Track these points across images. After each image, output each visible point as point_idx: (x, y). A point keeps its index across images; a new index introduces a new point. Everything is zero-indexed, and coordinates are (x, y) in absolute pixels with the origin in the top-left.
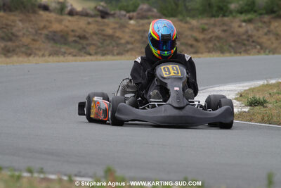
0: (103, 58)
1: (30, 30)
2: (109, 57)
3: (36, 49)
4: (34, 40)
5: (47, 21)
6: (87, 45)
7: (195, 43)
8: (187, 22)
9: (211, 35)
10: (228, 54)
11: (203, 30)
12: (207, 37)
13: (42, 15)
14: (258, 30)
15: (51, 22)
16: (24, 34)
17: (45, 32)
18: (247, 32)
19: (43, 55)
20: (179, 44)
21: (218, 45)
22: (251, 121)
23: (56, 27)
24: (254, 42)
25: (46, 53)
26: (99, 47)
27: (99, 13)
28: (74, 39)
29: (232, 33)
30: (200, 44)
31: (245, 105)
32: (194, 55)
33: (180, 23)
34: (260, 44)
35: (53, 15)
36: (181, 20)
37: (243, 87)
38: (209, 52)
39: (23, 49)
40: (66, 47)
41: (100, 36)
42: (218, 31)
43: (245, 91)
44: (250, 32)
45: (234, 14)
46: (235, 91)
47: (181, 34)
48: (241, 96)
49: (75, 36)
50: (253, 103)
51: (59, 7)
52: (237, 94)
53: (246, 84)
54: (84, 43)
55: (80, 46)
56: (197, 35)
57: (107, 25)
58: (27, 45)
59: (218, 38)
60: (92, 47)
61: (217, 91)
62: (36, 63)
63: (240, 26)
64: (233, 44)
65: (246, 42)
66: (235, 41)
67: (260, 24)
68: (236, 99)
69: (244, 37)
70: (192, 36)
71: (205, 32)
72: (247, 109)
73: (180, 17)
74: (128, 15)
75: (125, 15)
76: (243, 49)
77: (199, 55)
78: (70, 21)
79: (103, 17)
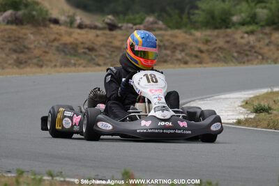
1: (41, 42)
3: (48, 61)
4: (46, 52)
5: (57, 33)
6: (96, 56)
7: (199, 54)
8: (191, 34)
9: (215, 46)
10: (232, 64)
11: (207, 42)
12: (211, 48)
13: (52, 28)
14: (259, 41)
15: (61, 35)
16: (35, 46)
17: (56, 44)
18: (249, 43)
19: (55, 66)
20: (183, 54)
21: (221, 55)
22: (256, 127)
23: (66, 39)
24: (256, 52)
25: (58, 64)
26: (107, 58)
27: (106, 26)
28: (83, 50)
29: (235, 44)
30: (203, 55)
31: (251, 112)
32: (200, 65)
33: (184, 35)
34: (262, 55)
35: (62, 29)
36: (186, 32)
37: (248, 94)
38: (213, 62)
39: (35, 61)
40: (76, 58)
41: (108, 48)
42: (221, 43)
43: (250, 98)
44: (252, 43)
45: (237, 26)
46: (241, 98)
47: (186, 45)
48: (246, 104)
49: (84, 48)
50: (259, 110)
51: (68, 20)
52: (243, 102)
53: (251, 92)
54: (93, 54)
55: (89, 57)
56: (201, 46)
57: (115, 37)
58: (38, 57)
59: (220, 48)
60: (101, 58)
61: (224, 99)
62: (49, 74)
63: (242, 38)
64: (235, 55)
65: (248, 53)
66: (238, 52)
67: (261, 36)
68: (241, 106)
69: (247, 48)
70: (196, 47)
71: (209, 44)
72: (252, 116)
73: (185, 29)
74: (135, 27)
75: (131, 28)
76: (245, 59)
77: (205, 65)
78: (79, 34)
79: (110, 30)
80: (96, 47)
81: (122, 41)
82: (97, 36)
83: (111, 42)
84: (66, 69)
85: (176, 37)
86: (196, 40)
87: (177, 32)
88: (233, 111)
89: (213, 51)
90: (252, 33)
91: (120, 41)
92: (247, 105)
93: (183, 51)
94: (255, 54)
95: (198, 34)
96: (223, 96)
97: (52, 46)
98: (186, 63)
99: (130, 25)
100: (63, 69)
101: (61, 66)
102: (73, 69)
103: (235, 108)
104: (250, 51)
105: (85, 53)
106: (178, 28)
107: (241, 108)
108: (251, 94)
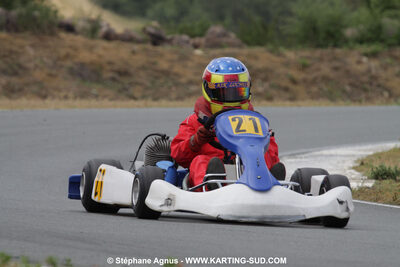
0: (156, 103)
1: (46, 60)
2: (164, 102)
3: (54, 89)
4: (50, 75)
5: (71, 47)
6: (130, 84)
7: (291, 86)
8: (280, 55)
9: (315, 74)
10: (341, 102)
11: (304, 67)
12: (310, 77)
14: (386, 69)
15: (76, 49)
16: (36, 66)
17: (68, 63)
18: (369, 71)
19: (66, 97)
20: (266, 85)
21: (325, 88)
22: (376, 201)
23: (85, 56)
24: (379, 86)
25: (71, 95)
26: (148, 88)
27: (149, 38)
28: (110, 75)
29: (348, 72)
30: (297, 88)
31: (369, 178)
32: (292, 103)
33: (268, 55)
34: (388, 90)
35: (79, 40)
36: (271, 52)
37: (365, 151)
38: (312, 98)
39: (35, 88)
40: (99, 86)
41: (150, 72)
42: (326, 69)
43: (369, 156)
44: (374, 72)
45: (351, 44)
46: (353, 156)
47: (272, 71)
48: (362, 164)
49: (112, 71)
50: (380, 175)
51: (88, 26)
52: (356, 162)
53: (370, 147)
54: (126, 81)
55: (120, 86)
56: (294, 73)
57: (161, 55)
58: (40, 83)
59: (326, 79)
60: (138, 88)
61: (326, 156)
62: (56, 109)
63: (359, 62)
64: (348, 88)
65: (367, 86)
66: (351, 84)
67: (388, 60)
68: (354, 168)
69: (365, 79)
70: (286, 75)
71: (307, 70)
72: (370, 184)
73: (270, 46)
74: (192, 41)
75: (187, 42)
76: (363, 96)
77: (300, 103)
78: (105, 49)
79: (155, 43)
80: (131, 70)
81: (171, 61)
82: (134, 52)
83: (154, 63)
84: (85, 102)
85: (256, 58)
86: (287, 64)
87: (258, 50)
89: (314, 82)
90: (373, 55)
91: (168, 61)
92: (363, 167)
93: (265, 80)
94: (379, 89)
95: (290, 55)
96: (325, 152)
97: (62, 66)
98: (270, 99)
99: (185, 37)
100: (78, 102)
101: (75, 98)
102: (93, 102)
103: (345, 171)
104: (371, 84)
105: (113, 79)
106: (260, 44)
107: (353, 171)
108: (370, 150)
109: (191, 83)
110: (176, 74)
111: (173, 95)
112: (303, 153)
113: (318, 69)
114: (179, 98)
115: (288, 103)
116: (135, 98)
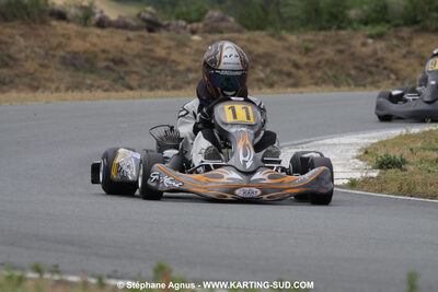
0: (152, 93)
1: (37, 50)
2: (160, 92)
3: (46, 80)
4: (42, 66)
5: (63, 35)
6: (126, 73)
7: (293, 70)
8: (281, 39)
9: (319, 58)
10: (346, 88)
11: (307, 51)
12: (314, 61)
13: (55, 27)
14: (392, 51)
15: (68, 38)
16: (27, 56)
18: (375, 53)
19: (57, 90)
20: (268, 70)
21: (330, 73)
22: (381, 192)
23: (78, 45)
24: (385, 68)
25: (62, 87)
26: (144, 77)
27: (143, 24)
28: (105, 64)
29: (353, 54)
30: (301, 72)
31: (373, 168)
32: (294, 90)
33: (269, 39)
34: (395, 72)
35: (72, 28)
36: (272, 36)
37: (369, 138)
38: (316, 84)
39: (27, 80)
40: (93, 76)
41: (146, 60)
42: (329, 52)
43: (373, 144)
44: (380, 54)
45: (355, 25)
46: (357, 144)
47: (273, 56)
48: (366, 153)
49: (106, 59)
50: (385, 164)
51: (81, 14)
52: (360, 150)
53: (374, 134)
54: (121, 69)
55: (115, 75)
56: (296, 57)
57: (157, 42)
58: (31, 74)
59: (330, 63)
60: (134, 76)
61: (329, 145)
62: (47, 102)
63: (364, 44)
64: (353, 72)
65: (374, 69)
66: (356, 68)
67: (395, 41)
68: (358, 157)
69: (371, 61)
70: (289, 60)
71: (310, 54)
72: (375, 174)
73: (271, 31)
74: (189, 26)
75: (185, 28)
76: (369, 79)
77: (301, 89)
78: (98, 36)
79: (150, 30)
80: (126, 58)
81: (169, 48)
82: (129, 40)
83: (151, 50)
84: (77, 94)
85: (256, 42)
87: (258, 34)
88: (344, 165)
89: (318, 66)
90: (380, 36)
91: (165, 48)
92: (367, 156)
93: (266, 66)
94: (386, 72)
95: (293, 38)
96: (328, 141)
98: (271, 85)
99: (182, 23)
100: (70, 94)
101: (67, 90)
102: (86, 94)
103: (348, 160)
104: (377, 66)
105: (107, 68)
106: (260, 28)
107: (356, 161)
108: (374, 138)
109: (189, 70)
110: (174, 61)
111: (170, 84)
112: (305, 143)
113: (322, 53)
114: (176, 87)
115: (289, 90)
116: (130, 88)
